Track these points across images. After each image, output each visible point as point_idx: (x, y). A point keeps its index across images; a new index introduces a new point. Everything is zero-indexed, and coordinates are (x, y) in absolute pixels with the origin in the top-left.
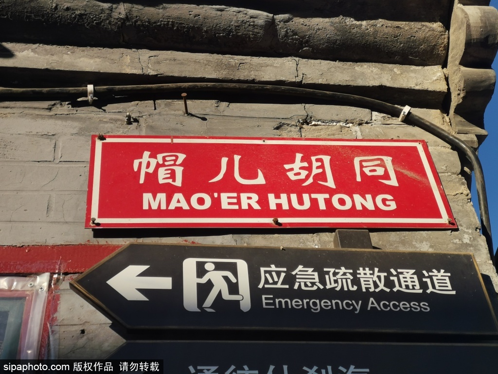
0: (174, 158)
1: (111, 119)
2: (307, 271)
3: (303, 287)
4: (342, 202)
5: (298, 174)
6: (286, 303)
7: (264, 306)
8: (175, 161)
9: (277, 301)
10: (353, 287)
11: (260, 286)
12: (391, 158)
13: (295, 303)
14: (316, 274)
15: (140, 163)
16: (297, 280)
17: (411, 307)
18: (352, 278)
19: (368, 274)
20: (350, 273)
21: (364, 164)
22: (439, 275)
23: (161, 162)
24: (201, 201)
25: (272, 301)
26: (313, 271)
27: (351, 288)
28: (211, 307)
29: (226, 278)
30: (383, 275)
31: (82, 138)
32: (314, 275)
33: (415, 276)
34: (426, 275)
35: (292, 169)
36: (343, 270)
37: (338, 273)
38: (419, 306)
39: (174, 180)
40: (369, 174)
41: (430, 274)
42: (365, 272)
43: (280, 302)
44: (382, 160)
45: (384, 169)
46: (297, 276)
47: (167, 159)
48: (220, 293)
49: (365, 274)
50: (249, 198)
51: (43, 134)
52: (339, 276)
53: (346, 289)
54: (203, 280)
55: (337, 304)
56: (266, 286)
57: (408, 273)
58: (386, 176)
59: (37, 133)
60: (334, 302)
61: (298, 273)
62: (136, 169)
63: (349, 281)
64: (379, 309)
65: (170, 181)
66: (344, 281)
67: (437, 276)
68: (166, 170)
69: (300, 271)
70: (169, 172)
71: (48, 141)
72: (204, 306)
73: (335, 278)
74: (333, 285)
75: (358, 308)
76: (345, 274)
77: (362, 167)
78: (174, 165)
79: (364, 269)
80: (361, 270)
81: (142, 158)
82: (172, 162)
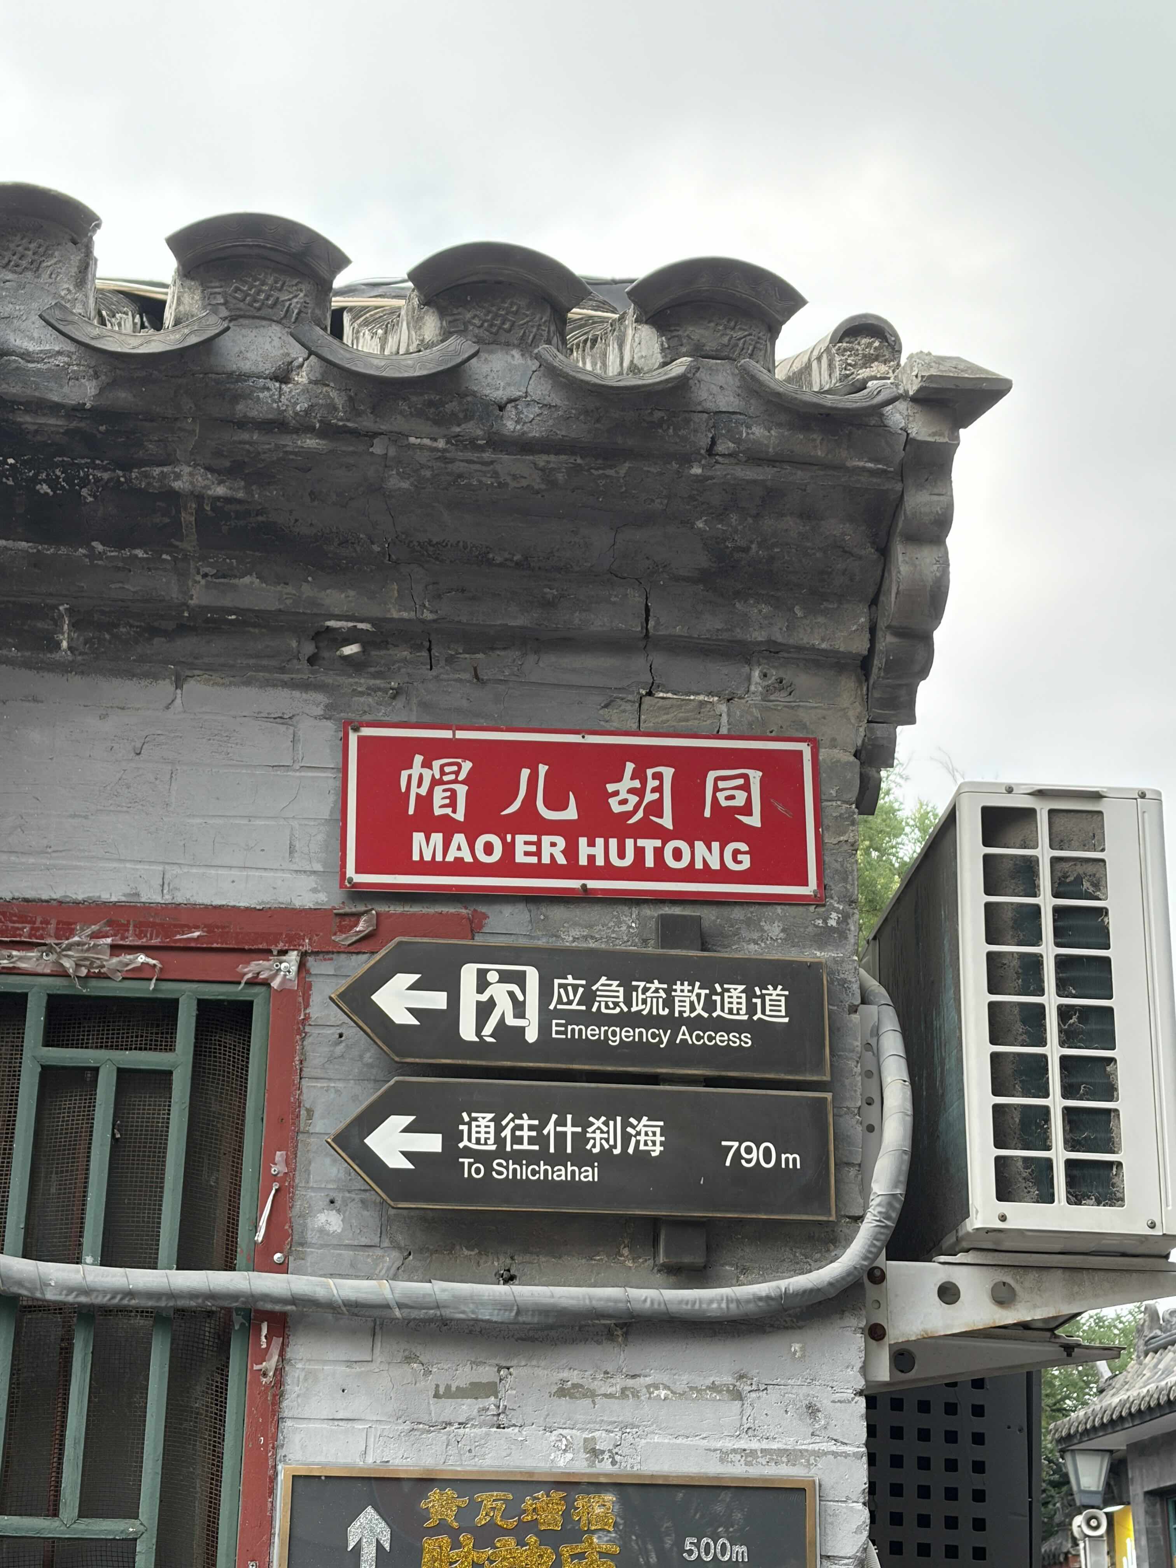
0: (455, 768)
1: (368, 688)
2: (610, 985)
3: (603, 1010)
4: (677, 854)
5: (624, 802)
6: (580, 1031)
7: (554, 1036)
8: (457, 773)
9: (570, 1028)
10: (664, 1010)
11: (552, 1007)
12: (761, 774)
13: (592, 1033)
14: (621, 989)
15: (410, 777)
16: (598, 999)
17: (729, 1040)
18: (664, 996)
19: (686, 991)
20: (663, 989)
21: (721, 785)
22: (775, 993)
23: (437, 776)
24: (489, 849)
25: (563, 1029)
26: (618, 986)
27: (661, 1012)
28: (491, 1036)
29: (511, 994)
30: (704, 992)
31: (329, 724)
32: (618, 991)
33: (744, 995)
34: (758, 993)
35: (616, 793)
36: (656, 984)
37: (650, 988)
38: (740, 1039)
39: (454, 811)
40: (724, 803)
41: (764, 992)
42: (682, 988)
43: (573, 1030)
44: (746, 777)
45: (746, 794)
46: (598, 993)
47: (447, 769)
48: (503, 1017)
49: (682, 991)
50: (553, 845)
51: (276, 716)
52: (649, 994)
53: (655, 1013)
54: (484, 997)
55: (641, 1033)
56: (559, 1007)
57: (735, 989)
58: (747, 810)
59: (268, 714)
60: (637, 1030)
61: (601, 988)
62: (403, 790)
63: (661, 1000)
64: (690, 1042)
65: (449, 811)
66: (655, 1000)
67: (771, 995)
68: (444, 791)
69: (603, 985)
70: (448, 794)
71: (283, 728)
72: (483, 1034)
73: (644, 997)
74: (641, 1007)
75: (665, 1040)
76: (657, 990)
77: (716, 789)
78: (455, 781)
79: (682, 984)
80: (678, 987)
81: (411, 767)
82: (453, 777)
